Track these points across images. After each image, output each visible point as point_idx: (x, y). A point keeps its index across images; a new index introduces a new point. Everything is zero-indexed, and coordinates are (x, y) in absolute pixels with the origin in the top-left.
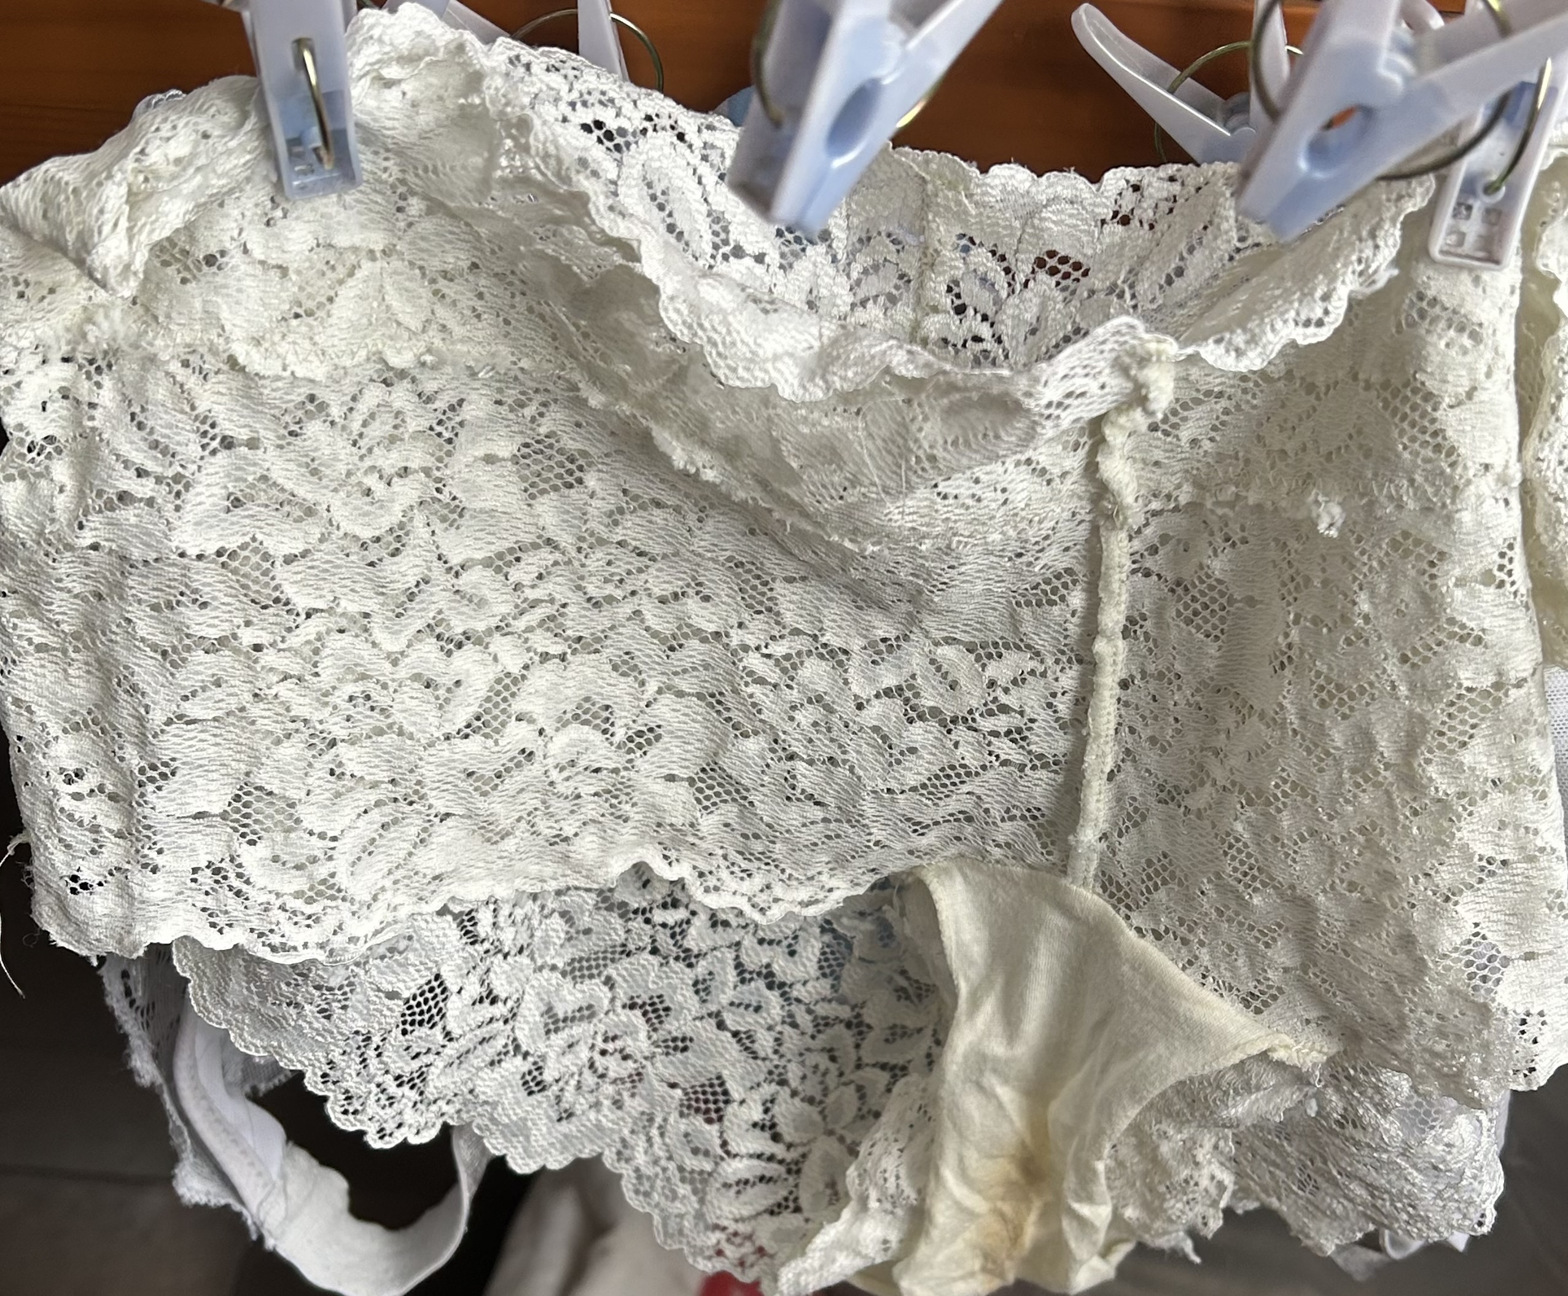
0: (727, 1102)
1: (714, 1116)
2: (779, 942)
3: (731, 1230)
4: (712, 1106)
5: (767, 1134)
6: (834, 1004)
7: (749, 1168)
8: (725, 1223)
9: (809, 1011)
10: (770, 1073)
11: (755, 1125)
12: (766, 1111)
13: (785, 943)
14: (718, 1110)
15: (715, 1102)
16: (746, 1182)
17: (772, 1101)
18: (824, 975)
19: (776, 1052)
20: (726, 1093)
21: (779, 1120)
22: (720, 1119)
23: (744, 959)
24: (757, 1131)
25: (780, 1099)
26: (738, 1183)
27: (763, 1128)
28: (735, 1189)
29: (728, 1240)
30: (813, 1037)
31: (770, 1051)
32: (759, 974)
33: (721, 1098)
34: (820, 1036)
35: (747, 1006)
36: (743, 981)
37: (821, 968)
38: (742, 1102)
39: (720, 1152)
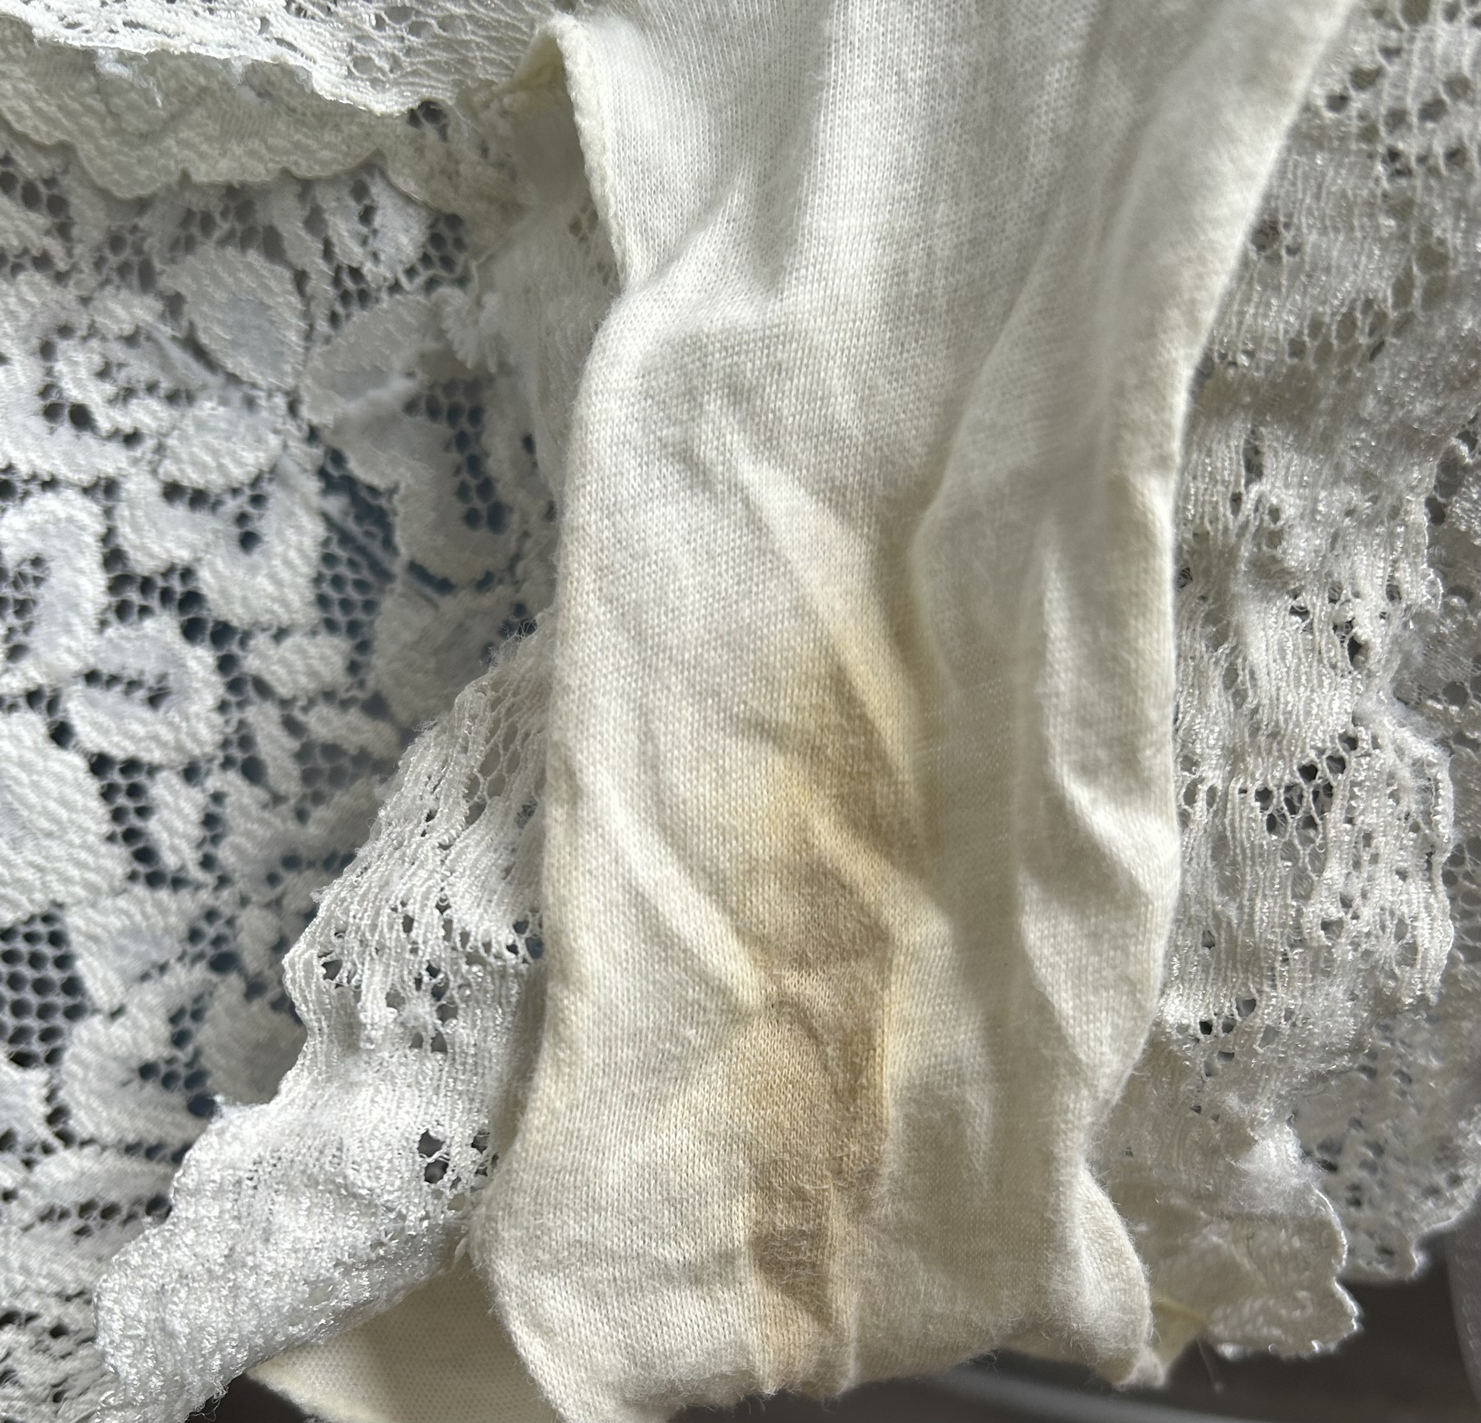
0: (74, 1013)
1: (37, 1047)
2: (216, 505)
3: (46, 1321)
4: (32, 1023)
5: (178, 1098)
6: (354, 716)
7: (117, 1179)
8: (33, 1304)
9: (292, 726)
10: (194, 935)
11: (146, 1071)
12: (179, 1039)
13: (232, 505)
14: (48, 1035)
15: (45, 1012)
16: (109, 1212)
17: (197, 1015)
18: (331, 625)
19: (207, 863)
20: (72, 986)
21: (212, 1060)
22: (52, 1058)
23: (127, 537)
24: (151, 1089)
25: (216, 1009)
26: (85, 1209)
27: (168, 1081)
28: (74, 1222)
29: (38, 1347)
30: (301, 816)
31: (191, 857)
32: (166, 595)
33: (60, 1000)
34: (319, 813)
35: (133, 685)
36: (122, 611)
37: (322, 601)
38: (116, 1013)
39: (45, 1133)
